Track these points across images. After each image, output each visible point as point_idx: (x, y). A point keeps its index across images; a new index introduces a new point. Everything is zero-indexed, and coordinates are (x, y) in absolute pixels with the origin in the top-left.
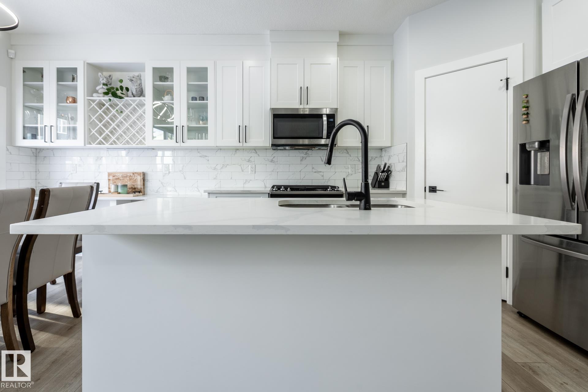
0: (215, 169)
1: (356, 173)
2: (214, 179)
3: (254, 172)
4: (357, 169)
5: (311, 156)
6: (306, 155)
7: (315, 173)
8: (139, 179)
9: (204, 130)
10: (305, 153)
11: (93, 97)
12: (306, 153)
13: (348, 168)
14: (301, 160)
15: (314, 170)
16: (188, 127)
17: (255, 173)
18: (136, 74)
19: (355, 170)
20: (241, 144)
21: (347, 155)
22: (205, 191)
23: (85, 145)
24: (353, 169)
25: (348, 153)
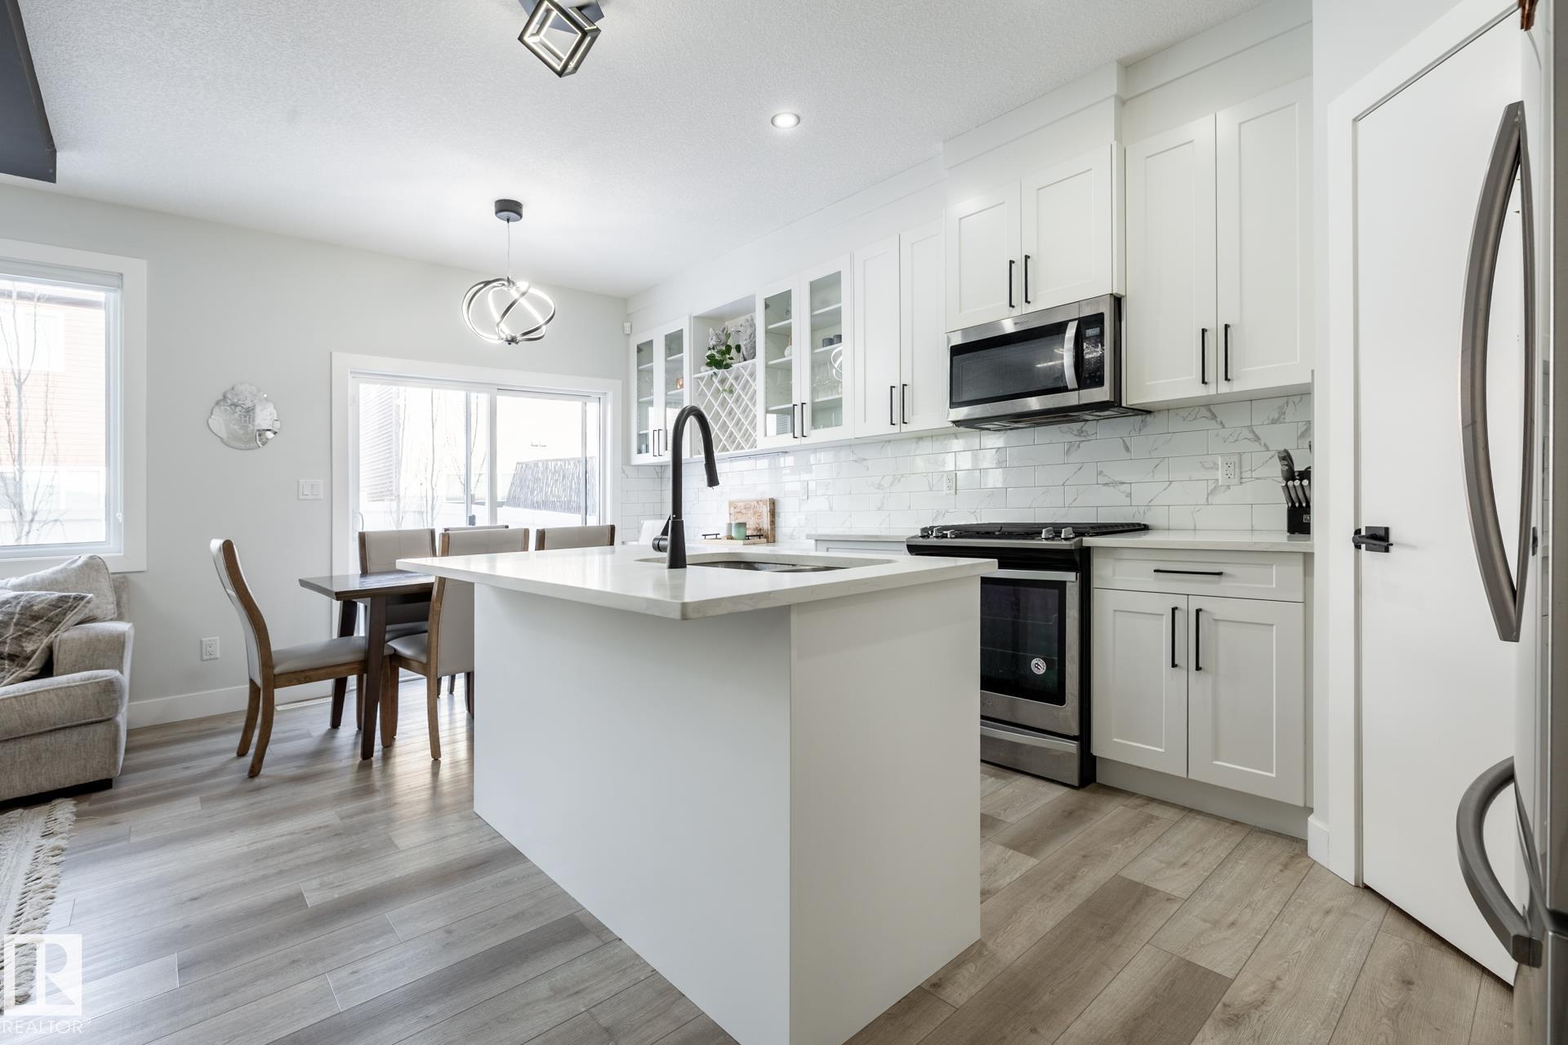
0: (879, 487)
1: (1243, 480)
2: (879, 509)
3: (954, 491)
4: (1246, 467)
5: (1094, 437)
6: (1079, 435)
7: (1105, 488)
8: (765, 510)
9: (835, 406)
10: (1076, 433)
11: (701, 372)
12: (1080, 432)
13: (1215, 467)
14: (1068, 452)
15: (1102, 480)
16: (813, 404)
17: (956, 493)
18: (748, 317)
19: (1241, 473)
20: (896, 429)
21: (1212, 424)
22: (809, 537)
23: (691, 456)
24: (1232, 468)
25: (1214, 417)
